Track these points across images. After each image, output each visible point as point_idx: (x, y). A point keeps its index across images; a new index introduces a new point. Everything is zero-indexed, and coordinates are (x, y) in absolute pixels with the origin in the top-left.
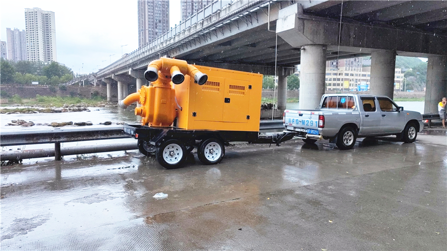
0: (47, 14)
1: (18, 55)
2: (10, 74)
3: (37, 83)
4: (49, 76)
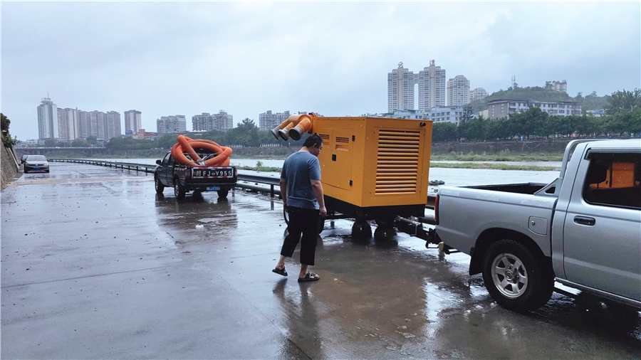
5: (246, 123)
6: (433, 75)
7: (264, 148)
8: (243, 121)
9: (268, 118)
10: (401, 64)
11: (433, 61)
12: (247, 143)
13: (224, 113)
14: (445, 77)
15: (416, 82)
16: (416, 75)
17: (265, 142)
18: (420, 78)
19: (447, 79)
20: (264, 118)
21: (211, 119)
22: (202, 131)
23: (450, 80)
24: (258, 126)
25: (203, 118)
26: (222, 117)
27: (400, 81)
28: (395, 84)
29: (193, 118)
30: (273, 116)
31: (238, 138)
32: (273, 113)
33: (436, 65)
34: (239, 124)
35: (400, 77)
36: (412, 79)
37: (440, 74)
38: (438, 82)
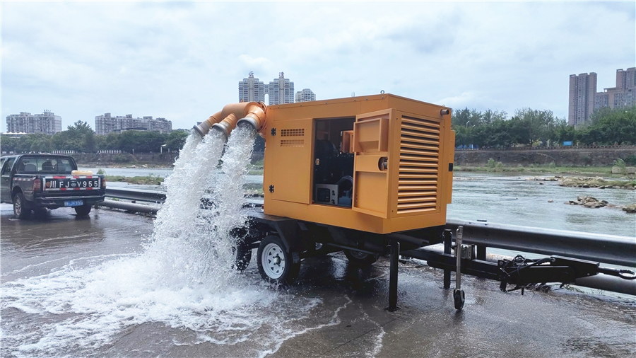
5: (79, 127)
6: (283, 86)
7: (103, 155)
8: (76, 124)
9: (106, 121)
10: (251, 74)
11: (283, 73)
12: (82, 148)
13: (50, 114)
14: (293, 89)
15: (267, 92)
16: (266, 86)
17: (102, 147)
18: (271, 89)
19: (295, 92)
20: (101, 121)
21: (32, 120)
22: (21, 133)
23: (298, 92)
24: (95, 131)
25: (21, 119)
26: (47, 119)
27: (251, 91)
28: (246, 93)
29: (8, 118)
30: (113, 119)
31: (70, 142)
32: (112, 116)
33: (285, 78)
34: (69, 127)
35: (251, 87)
36: (262, 89)
37: (289, 87)
38: (287, 93)
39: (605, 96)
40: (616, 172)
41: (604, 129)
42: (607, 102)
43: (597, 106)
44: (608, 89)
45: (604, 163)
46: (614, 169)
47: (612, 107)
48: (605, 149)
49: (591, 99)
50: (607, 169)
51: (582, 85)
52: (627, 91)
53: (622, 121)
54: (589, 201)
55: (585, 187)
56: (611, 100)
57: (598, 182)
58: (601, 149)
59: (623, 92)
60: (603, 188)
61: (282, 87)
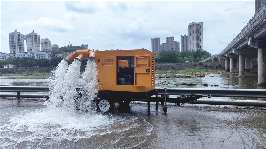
0: (199, 24)
1: (185, 48)
2: (176, 58)
3: (188, 62)
4: (195, 58)
10: (16, 30)
11: (33, 31)
14: (39, 38)
15: (25, 39)
16: (25, 36)
18: (27, 38)
19: (41, 40)
23: (42, 40)
27: (16, 38)
28: (13, 39)
33: (35, 33)
35: (16, 36)
36: (23, 37)
37: (37, 37)
38: (36, 40)
39: (163, 46)
40: (168, 72)
41: (164, 58)
42: (163, 48)
43: (160, 50)
44: (164, 44)
45: (164, 69)
46: (168, 71)
47: (165, 50)
48: (165, 65)
49: (158, 47)
50: (166, 71)
51: (155, 41)
52: (169, 45)
53: (169, 55)
54: (164, 82)
55: (161, 78)
56: (165, 47)
57: (164, 76)
58: (164, 65)
59: (168, 45)
60: (166, 78)
61: (33, 37)
